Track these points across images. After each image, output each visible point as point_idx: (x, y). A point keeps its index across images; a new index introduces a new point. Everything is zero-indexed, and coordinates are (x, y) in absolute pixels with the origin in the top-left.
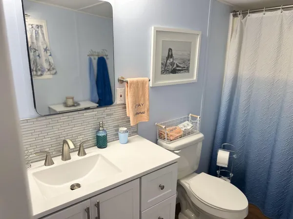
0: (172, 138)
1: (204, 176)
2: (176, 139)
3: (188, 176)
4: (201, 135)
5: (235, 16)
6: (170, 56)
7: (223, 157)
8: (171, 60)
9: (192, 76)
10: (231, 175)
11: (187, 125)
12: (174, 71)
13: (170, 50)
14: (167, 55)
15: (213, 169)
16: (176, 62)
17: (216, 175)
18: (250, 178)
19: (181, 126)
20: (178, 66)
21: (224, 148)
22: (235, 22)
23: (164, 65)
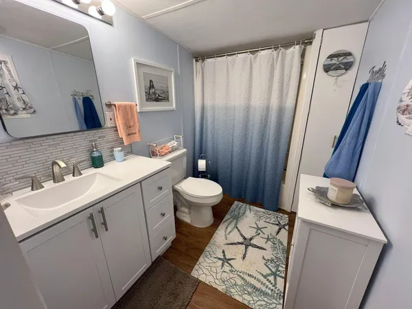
0: (163, 154)
1: (191, 179)
2: (166, 154)
3: (180, 182)
4: (185, 150)
5: (197, 61)
6: (152, 86)
7: (202, 164)
8: (153, 90)
9: (172, 105)
10: (209, 176)
11: (174, 143)
12: (157, 100)
13: (151, 81)
14: (149, 86)
15: (196, 173)
16: (158, 92)
17: (198, 177)
18: (220, 176)
19: (169, 144)
20: (159, 96)
21: (202, 158)
22: (197, 66)
23: (148, 94)
